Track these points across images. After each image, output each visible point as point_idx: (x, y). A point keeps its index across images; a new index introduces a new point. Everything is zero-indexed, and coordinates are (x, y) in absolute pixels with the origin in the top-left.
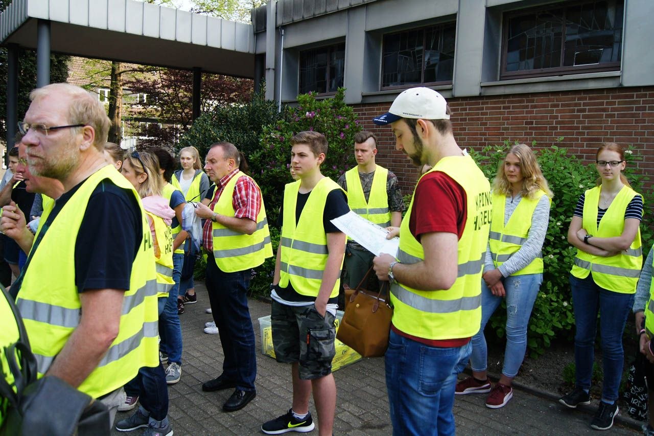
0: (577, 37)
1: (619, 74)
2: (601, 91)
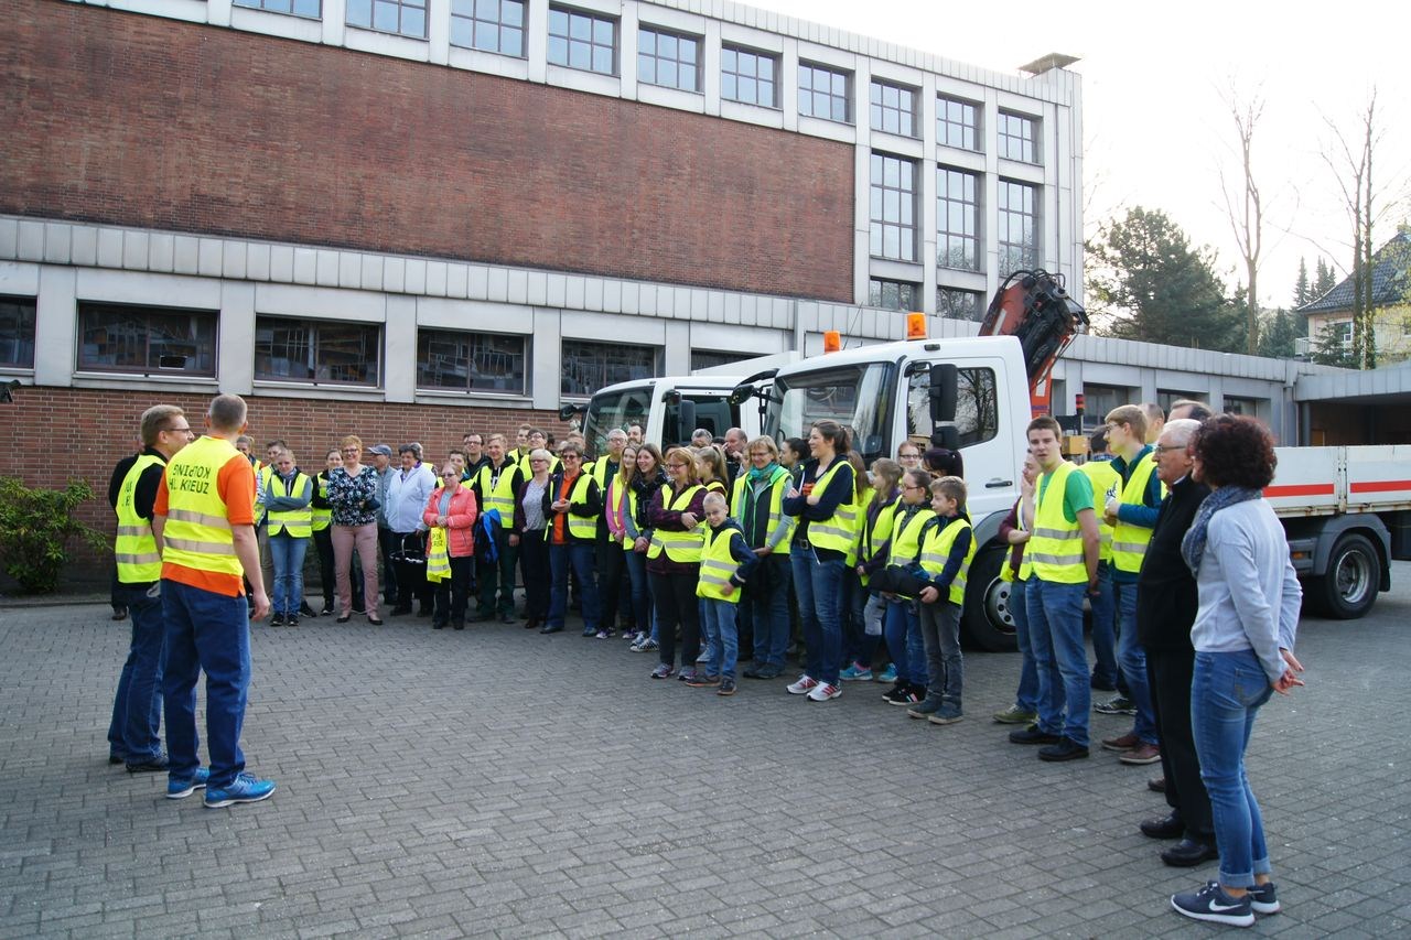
0: (161, 342)
1: (216, 383)
2: (200, 394)
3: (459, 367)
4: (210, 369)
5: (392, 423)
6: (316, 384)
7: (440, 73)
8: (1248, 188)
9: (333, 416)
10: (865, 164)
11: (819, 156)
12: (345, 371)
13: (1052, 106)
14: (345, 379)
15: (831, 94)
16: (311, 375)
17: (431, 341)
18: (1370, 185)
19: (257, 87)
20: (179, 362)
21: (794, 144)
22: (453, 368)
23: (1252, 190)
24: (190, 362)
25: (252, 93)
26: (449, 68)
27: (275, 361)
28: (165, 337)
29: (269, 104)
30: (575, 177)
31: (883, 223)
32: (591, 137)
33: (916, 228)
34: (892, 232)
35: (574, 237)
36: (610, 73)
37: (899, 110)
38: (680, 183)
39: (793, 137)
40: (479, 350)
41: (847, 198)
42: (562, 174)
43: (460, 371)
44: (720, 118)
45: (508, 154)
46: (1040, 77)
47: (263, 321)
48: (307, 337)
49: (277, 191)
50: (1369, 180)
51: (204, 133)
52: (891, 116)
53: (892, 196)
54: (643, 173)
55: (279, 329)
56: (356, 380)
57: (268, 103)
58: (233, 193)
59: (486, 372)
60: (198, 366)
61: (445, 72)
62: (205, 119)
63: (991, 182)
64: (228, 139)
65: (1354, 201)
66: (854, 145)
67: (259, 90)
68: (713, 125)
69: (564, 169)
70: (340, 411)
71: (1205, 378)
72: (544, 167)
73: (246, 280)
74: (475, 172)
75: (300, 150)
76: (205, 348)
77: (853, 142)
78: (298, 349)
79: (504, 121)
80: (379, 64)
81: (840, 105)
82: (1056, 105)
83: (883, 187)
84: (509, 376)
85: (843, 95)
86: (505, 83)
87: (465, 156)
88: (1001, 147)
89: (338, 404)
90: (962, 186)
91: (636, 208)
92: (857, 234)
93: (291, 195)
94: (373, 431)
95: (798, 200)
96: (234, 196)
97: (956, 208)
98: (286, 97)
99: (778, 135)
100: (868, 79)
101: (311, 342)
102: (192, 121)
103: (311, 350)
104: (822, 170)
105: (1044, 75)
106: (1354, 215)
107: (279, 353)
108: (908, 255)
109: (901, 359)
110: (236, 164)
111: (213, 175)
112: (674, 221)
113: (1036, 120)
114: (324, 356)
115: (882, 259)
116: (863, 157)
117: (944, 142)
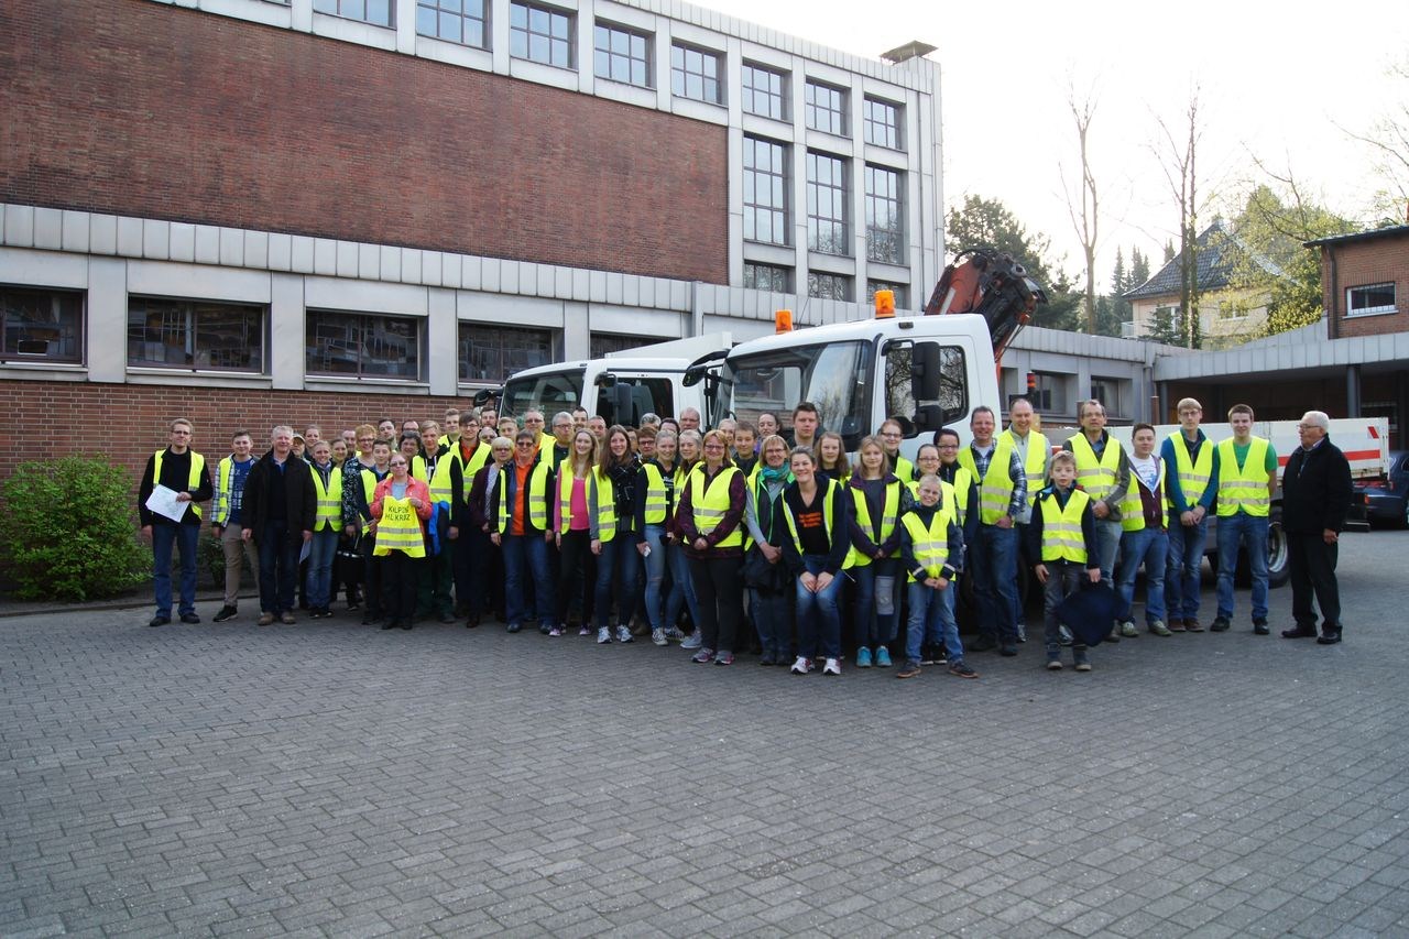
1: (85, 370)
2: (67, 383)
3: (349, 351)
4: (77, 354)
5: (281, 412)
6: (194, 371)
7: (303, 41)
8: (1085, 178)
9: (215, 405)
10: (737, 147)
11: (693, 138)
12: (226, 355)
13: (914, 94)
14: (226, 365)
15: (703, 76)
16: (189, 360)
17: (319, 323)
18: (1194, 177)
19: (103, 49)
20: (42, 347)
21: (668, 125)
22: (343, 353)
23: (1089, 181)
24: (53, 348)
25: (97, 56)
26: (312, 35)
27: (149, 346)
28: (24, 319)
29: (117, 68)
30: (447, 154)
31: (755, 206)
32: (463, 113)
33: (787, 212)
34: (764, 215)
35: (448, 216)
36: (481, 46)
37: (770, 94)
38: (554, 163)
39: (666, 118)
40: (370, 333)
41: (721, 181)
42: (433, 151)
43: (350, 355)
44: (594, 96)
45: (377, 128)
46: (900, 65)
47: (136, 302)
48: (184, 320)
49: (127, 163)
50: (1192, 172)
51: (43, 98)
52: (762, 99)
53: (763, 179)
54: (517, 151)
55: (151, 311)
56: (238, 366)
57: (115, 67)
58: (77, 164)
59: (378, 356)
60: (62, 351)
61: (309, 39)
62: (44, 82)
63: (858, 167)
64: (71, 106)
65: (1180, 192)
66: (726, 128)
67: (105, 52)
68: (586, 103)
69: (435, 145)
70: (224, 400)
71: (1074, 360)
72: (414, 143)
73: (117, 257)
74: (341, 146)
75: (152, 119)
76: (70, 331)
77: (724, 123)
78: (174, 332)
79: (373, 93)
80: (236, 29)
81: (712, 86)
82: (919, 92)
83: (755, 170)
84: (402, 361)
85: (714, 76)
86: (372, 54)
87: (330, 129)
88: (867, 132)
89: (221, 392)
90: (830, 171)
91: (510, 187)
92: (731, 217)
93: (143, 168)
94: (259, 421)
95: (673, 182)
96: (77, 168)
97: (825, 192)
98: (135, 62)
99: (652, 115)
100: (740, 62)
101: (188, 324)
102: (30, 84)
103: (188, 333)
104: (695, 152)
105: (906, 63)
106: (1180, 205)
107: (153, 337)
108: (780, 239)
109: (879, 336)
110: (81, 133)
111: (55, 144)
112: (549, 202)
113: (899, 107)
114: (203, 340)
115: (755, 242)
116: (735, 140)
117: (813, 127)
